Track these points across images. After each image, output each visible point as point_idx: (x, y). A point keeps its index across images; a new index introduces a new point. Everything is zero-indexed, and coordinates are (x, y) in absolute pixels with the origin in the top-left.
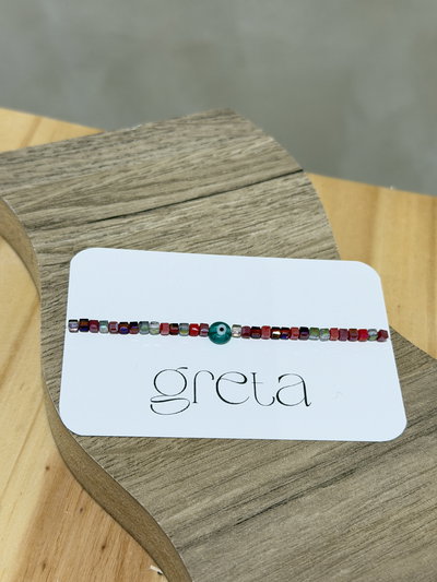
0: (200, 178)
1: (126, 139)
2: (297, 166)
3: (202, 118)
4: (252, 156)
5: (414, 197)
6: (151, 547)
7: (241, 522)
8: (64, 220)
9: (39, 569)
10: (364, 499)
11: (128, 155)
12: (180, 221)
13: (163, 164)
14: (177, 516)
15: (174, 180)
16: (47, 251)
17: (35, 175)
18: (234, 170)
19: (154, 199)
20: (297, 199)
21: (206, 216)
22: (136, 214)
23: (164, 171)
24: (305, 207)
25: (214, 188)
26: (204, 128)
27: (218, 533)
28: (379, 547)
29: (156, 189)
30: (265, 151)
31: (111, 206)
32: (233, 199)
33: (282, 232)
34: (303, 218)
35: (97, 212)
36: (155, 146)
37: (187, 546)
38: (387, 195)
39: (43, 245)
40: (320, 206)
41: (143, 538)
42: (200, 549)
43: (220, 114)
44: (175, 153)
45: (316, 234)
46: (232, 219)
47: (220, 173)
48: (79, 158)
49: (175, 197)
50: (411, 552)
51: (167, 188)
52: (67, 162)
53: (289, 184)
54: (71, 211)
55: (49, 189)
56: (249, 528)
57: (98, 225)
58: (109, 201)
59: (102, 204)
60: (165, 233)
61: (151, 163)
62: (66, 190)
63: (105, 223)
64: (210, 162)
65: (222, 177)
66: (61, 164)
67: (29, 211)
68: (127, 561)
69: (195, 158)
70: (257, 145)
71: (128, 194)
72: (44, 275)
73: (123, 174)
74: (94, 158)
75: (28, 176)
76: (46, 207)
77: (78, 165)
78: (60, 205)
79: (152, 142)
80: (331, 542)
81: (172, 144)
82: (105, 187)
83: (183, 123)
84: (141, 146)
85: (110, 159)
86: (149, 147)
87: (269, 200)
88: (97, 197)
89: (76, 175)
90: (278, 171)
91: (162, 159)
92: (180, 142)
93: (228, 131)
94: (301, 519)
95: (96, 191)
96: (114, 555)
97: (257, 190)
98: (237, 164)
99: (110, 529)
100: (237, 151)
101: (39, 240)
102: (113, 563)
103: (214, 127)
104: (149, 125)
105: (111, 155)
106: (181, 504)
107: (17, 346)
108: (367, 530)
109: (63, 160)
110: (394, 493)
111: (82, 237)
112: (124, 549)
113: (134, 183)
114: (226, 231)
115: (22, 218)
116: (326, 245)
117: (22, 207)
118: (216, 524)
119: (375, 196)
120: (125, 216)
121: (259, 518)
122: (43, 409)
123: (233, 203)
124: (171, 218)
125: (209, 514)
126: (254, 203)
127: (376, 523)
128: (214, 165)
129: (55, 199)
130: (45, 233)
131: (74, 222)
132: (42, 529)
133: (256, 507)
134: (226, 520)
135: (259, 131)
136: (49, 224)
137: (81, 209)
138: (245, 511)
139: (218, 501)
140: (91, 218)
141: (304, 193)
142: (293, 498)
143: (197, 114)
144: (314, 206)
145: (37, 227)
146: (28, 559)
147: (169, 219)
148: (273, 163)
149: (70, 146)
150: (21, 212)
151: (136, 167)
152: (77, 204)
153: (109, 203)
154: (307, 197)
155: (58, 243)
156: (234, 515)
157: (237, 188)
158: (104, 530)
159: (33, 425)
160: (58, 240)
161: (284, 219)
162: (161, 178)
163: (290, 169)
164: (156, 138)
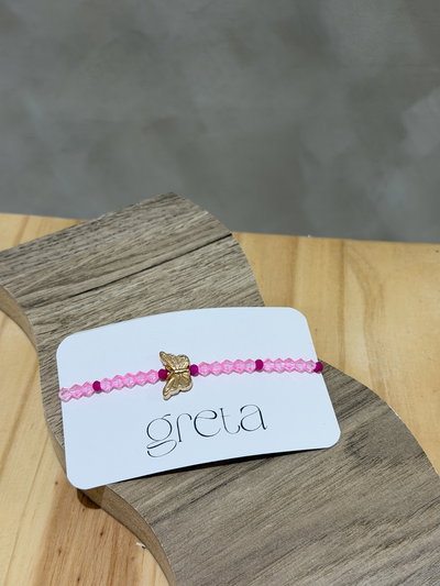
0: (152, 251)
1: (94, 227)
2: (227, 232)
3: (152, 203)
4: (192, 228)
5: (326, 242)
6: (135, 528)
7: (194, 501)
8: (51, 298)
9: (56, 554)
10: (282, 475)
11: (96, 240)
12: (139, 287)
13: (124, 243)
14: (149, 502)
15: (132, 256)
16: (40, 323)
17: (25, 265)
18: (179, 241)
19: (118, 272)
20: (227, 258)
21: (158, 280)
22: (105, 286)
23: (124, 250)
24: (234, 264)
25: (163, 257)
26: (153, 211)
27: (178, 510)
28: (294, 506)
29: (119, 264)
30: (202, 223)
31: (86, 282)
32: (179, 264)
33: (217, 285)
34: (233, 272)
35: (76, 288)
36: (116, 231)
37: (156, 522)
38: (305, 242)
39: (36, 319)
40: (246, 261)
41: (128, 524)
42: (166, 523)
43: (166, 198)
44: (132, 234)
45: (243, 284)
46: (179, 280)
47: (167, 245)
48: (58, 248)
49: (134, 269)
50: (316, 508)
51: (128, 262)
52: (50, 253)
53: (220, 247)
54: (56, 290)
55: (38, 275)
56: (199, 505)
57: (76, 298)
58: (84, 278)
59: (78, 282)
60: (128, 298)
61: (114, 245)
62: (50, 275)
63: (82, 296)
64: (159, 237)
65: (170, 248)
66: (45, 255)
67: (24, 294)
68: (119, 542)
69: (147, 236)
70: (196, 219)
71: (99, 271)
72: (39, 342)
73: (94, 256)
74: (70, 246)
75: (21, 267)
76: (37, 290)
77: (59, 253)
78: (48, 287)
79: (114, 228)
80: (259, 507)
81: (129, 227)
82: (80, 268)
83: (137, 209)
84: (106, 231)
85: (83, 245)
86: (112, 232)
87: (206, 261)
88: (75, 277)
89: (57, 262)
90: (212, 238)
91: (122, 240)
92: (135, 225)
93: (172, 211)
94: (237, 494)
95: (74, 272)
96: (110, 538)
97: (197, 255)
98: (180, 236)
99: (106, 521)
100: (180, 226)
101: (34, 316)
102: (109, 544)
103: (161, 209)
104: (111, 214)
105: (84, 242)
106: (151, 493)
107: (26, 397)
108: (285, 495)
109: (47, 251)
110: (304, 467)
111: (66, 309)
112: (116, 533)
113: (103, 262)
114: (174, 290)
115: (19, 300)
116: (251, 291)
117: (19, 292)
118: (176, 505)
119: (296, 245)
120: (96, 289)
121: (207, 497)
122: (49, 440)
123: (179, 268)
124: (132, 285)
125: (171, 498)
126: (195, 266)
127: (291, 490)
128: (162, 240)
129: (43, 283)
130: (38, 310)
131: (59, 298)
132: (56, 527)
133: (204, 490)
134: (183, 501)
135: (197, 207)
136: (41, 302)
137: (63, 288)
138: (197, 493)
139: (177, 488)
140: (71, 294)
141: (233, 252)
142: (231, 480)
143: (148, 200)
144: (242, 262)
145: (31, 306)
146: (48, 548)
147: (130, 286)
148: (208, 232)
149: (51, 240)
150: (19, 296)
151: (103, 249)
152: (60, 284)
153: (84, 280)
154: (236, 255)
155: (47, 316)
156: (189, 497)
157: (182, 255)
158: (101, 521)
159: (43, 453)
160: (48, 313)
161: (218, 275)
162: (122, 255)
163: (222, 235)
164: (117, 223)
